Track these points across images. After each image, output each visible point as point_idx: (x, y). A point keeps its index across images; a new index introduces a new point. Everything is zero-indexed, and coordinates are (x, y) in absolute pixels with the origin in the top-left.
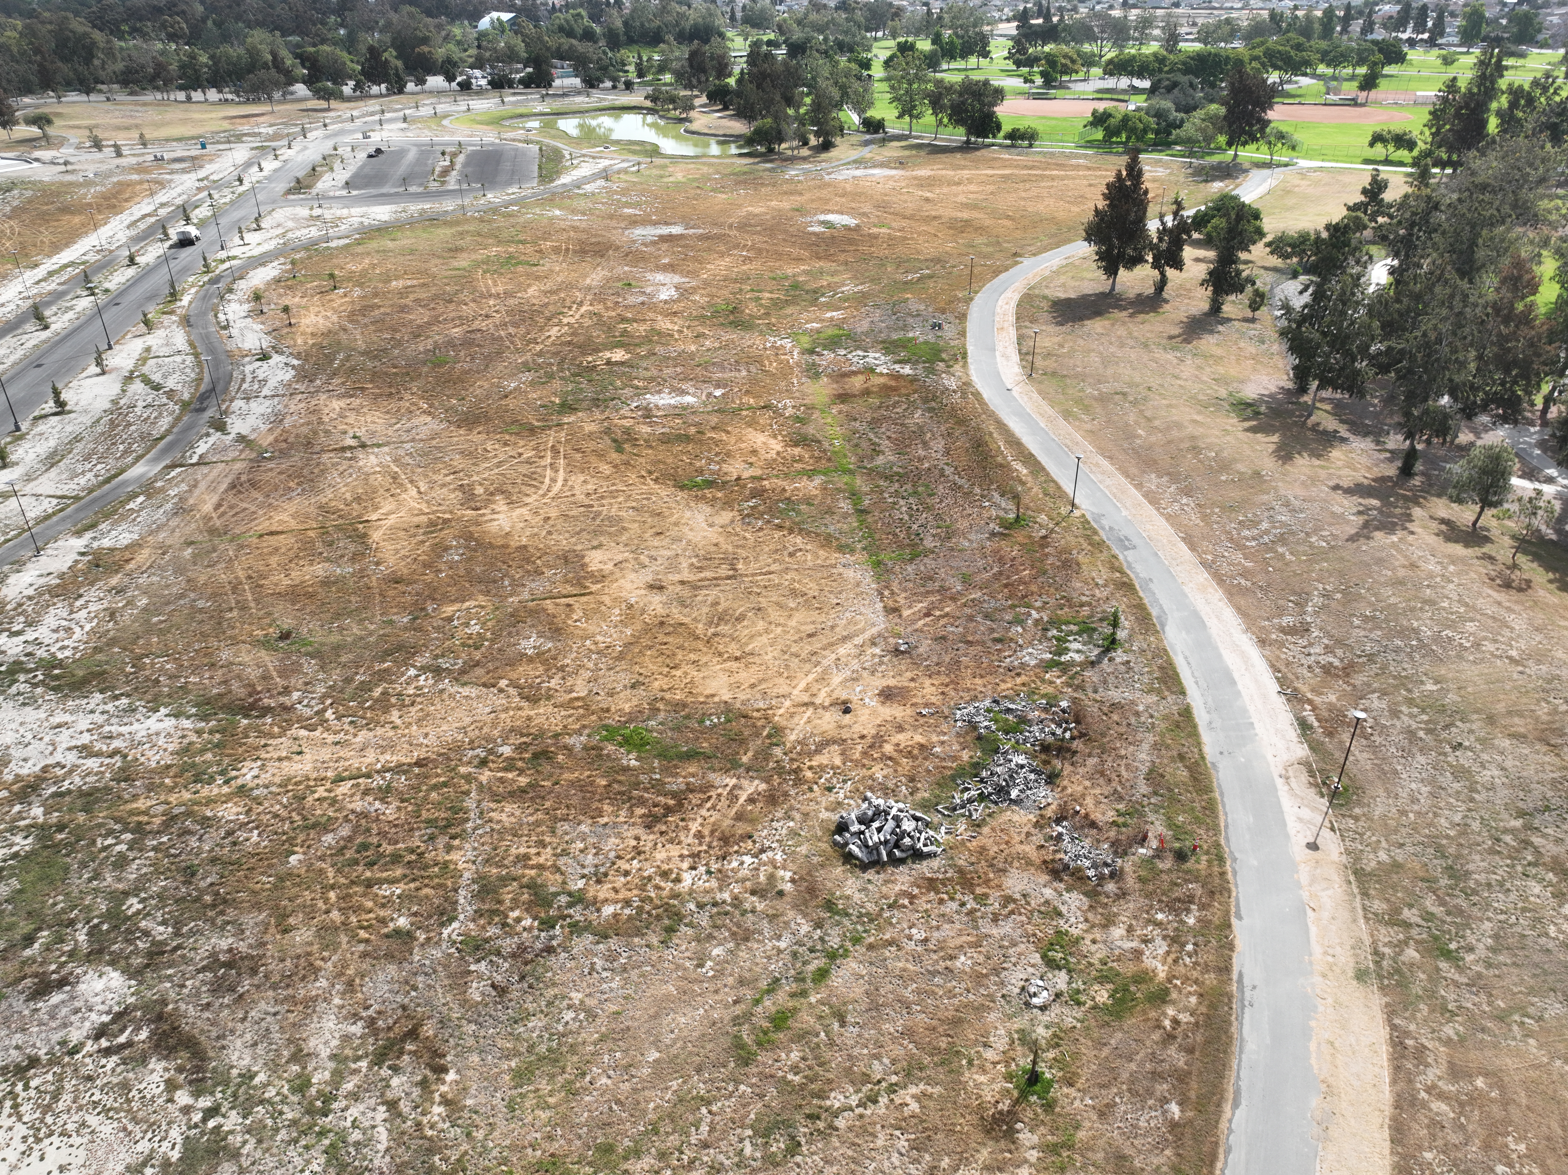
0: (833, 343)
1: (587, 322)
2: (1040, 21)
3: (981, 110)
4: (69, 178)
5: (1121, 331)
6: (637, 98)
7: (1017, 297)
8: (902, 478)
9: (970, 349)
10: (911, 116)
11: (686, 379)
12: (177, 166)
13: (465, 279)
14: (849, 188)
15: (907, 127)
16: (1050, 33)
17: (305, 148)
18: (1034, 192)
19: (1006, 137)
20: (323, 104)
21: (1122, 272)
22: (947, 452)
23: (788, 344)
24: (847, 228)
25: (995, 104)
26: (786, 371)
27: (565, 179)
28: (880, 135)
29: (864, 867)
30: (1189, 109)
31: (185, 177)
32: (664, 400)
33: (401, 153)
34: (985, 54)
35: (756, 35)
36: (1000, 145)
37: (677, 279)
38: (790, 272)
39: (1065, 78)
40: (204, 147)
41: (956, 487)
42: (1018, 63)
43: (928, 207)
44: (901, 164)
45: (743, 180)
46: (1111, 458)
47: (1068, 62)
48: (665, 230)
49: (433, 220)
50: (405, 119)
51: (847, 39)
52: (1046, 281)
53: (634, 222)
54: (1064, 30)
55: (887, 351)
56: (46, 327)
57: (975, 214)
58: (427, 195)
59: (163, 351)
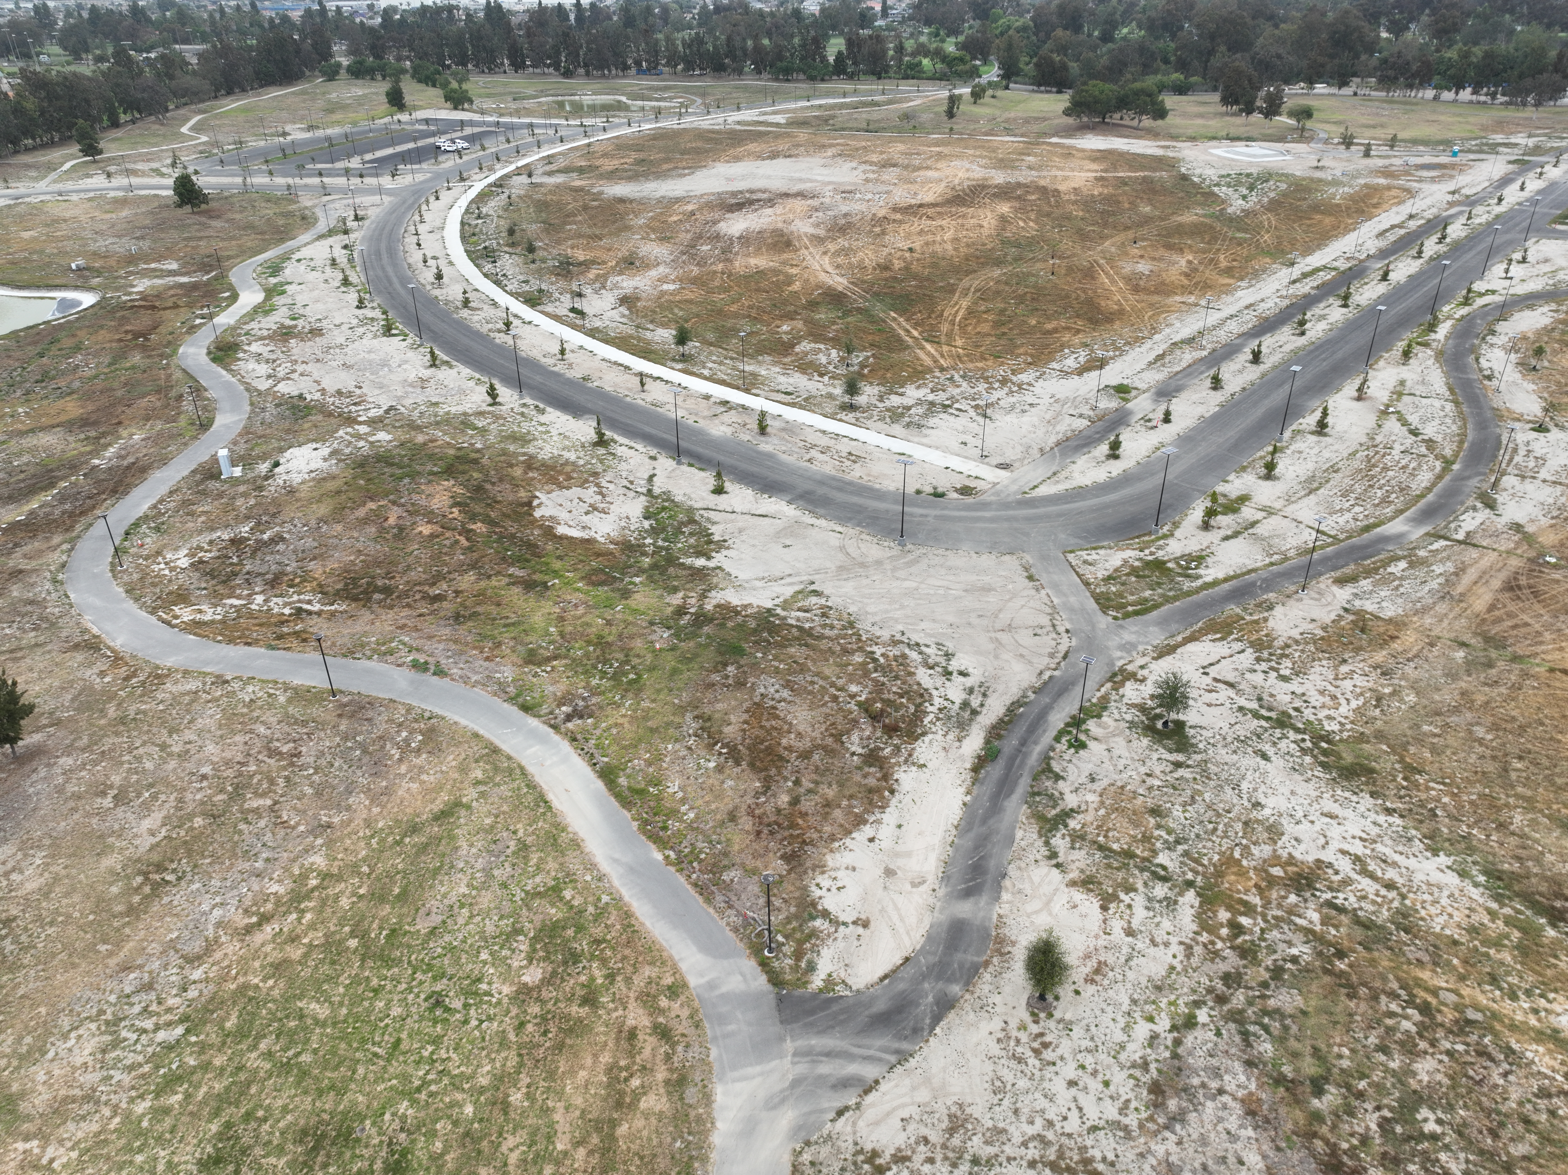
4: (1318, 174)
12: (1425, 173)
31: (1435, 187)
40: (1454, 154)
59: (1419, 390)
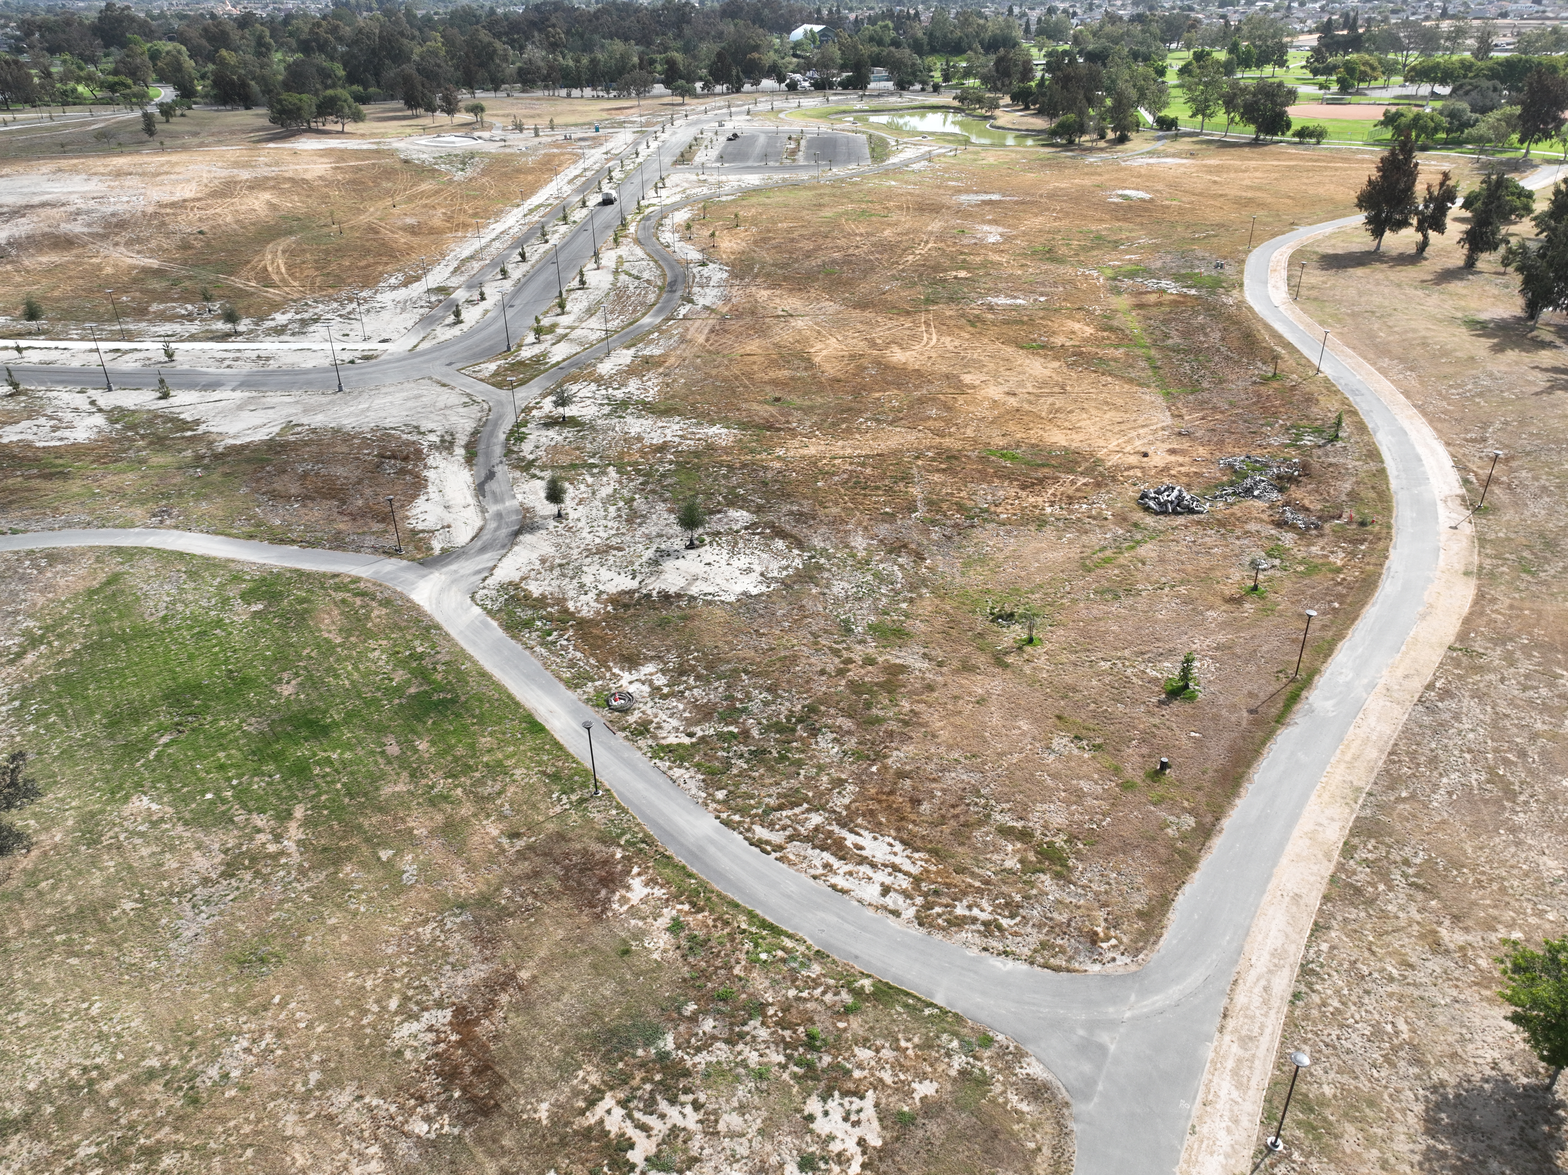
0: (1132, 275)
1: (934, 254)
2: (1345, 32)
3: (1273, 110)
4: (508, 150)
5: (1379, 276)
6: (946, 98)
7: (1290, 252)
8: (1186, 352)
9: (1246, 282)
10: (1204, 115)
11: (1017, 290)
12: (583, 143)
13: (834, 223)
14: (1143, 171)
15: (1199, 126)
16: (1354, 43)
17: (674, 133)
18: (1317, 179)
19: (1294, 135)
20: (679, 100)
21: (1388, 234)
22: (1223, 339)
23: (1095, 274)
24: (1143, 200)
25: (1287, 105)
26: (1094, 289)
27: (893, 160)
28: (1173, 132)
29: (1157, 513)
30: (1484, 110)
31: (593, 151)
32: (1002, 300)
33: (752, 138)
34: (1282, 63)
35: (1051, 46)
36: (1288, 142)
37: (1000, 229)
38: (1093, 228)
39: (1362, 85)
40: (597, 130)
41: (1227, 358)
42: (1315, 72)
43: (1215, 187)
44: (1192, 155)
45: (1046, 164)
46: (1354, 348)
47: (1368, 69)
48: (987, 197)
49: (795, 185)
50: (748, 113)
51: (1143, 49)
52: (1318, 242)
53: (958, 191)
54: (1369, 40)
55: (1176, 280)
56: (547, 242)
57: (1259, 194)
58: (783, 168)
59: (631, 258)
